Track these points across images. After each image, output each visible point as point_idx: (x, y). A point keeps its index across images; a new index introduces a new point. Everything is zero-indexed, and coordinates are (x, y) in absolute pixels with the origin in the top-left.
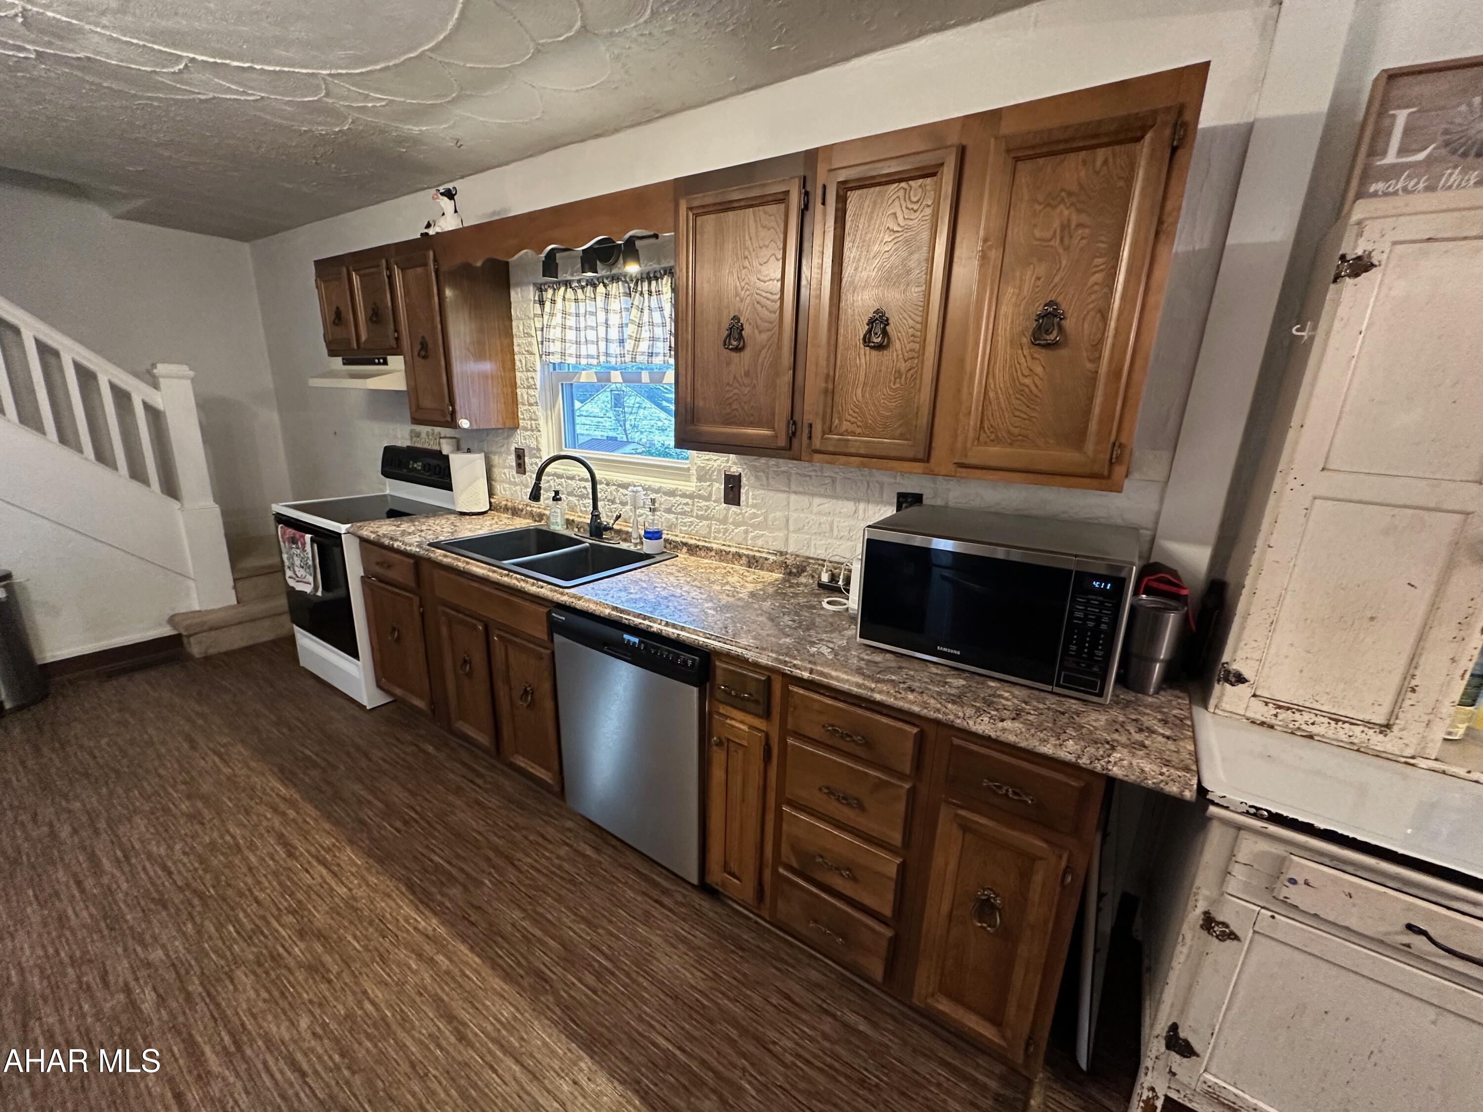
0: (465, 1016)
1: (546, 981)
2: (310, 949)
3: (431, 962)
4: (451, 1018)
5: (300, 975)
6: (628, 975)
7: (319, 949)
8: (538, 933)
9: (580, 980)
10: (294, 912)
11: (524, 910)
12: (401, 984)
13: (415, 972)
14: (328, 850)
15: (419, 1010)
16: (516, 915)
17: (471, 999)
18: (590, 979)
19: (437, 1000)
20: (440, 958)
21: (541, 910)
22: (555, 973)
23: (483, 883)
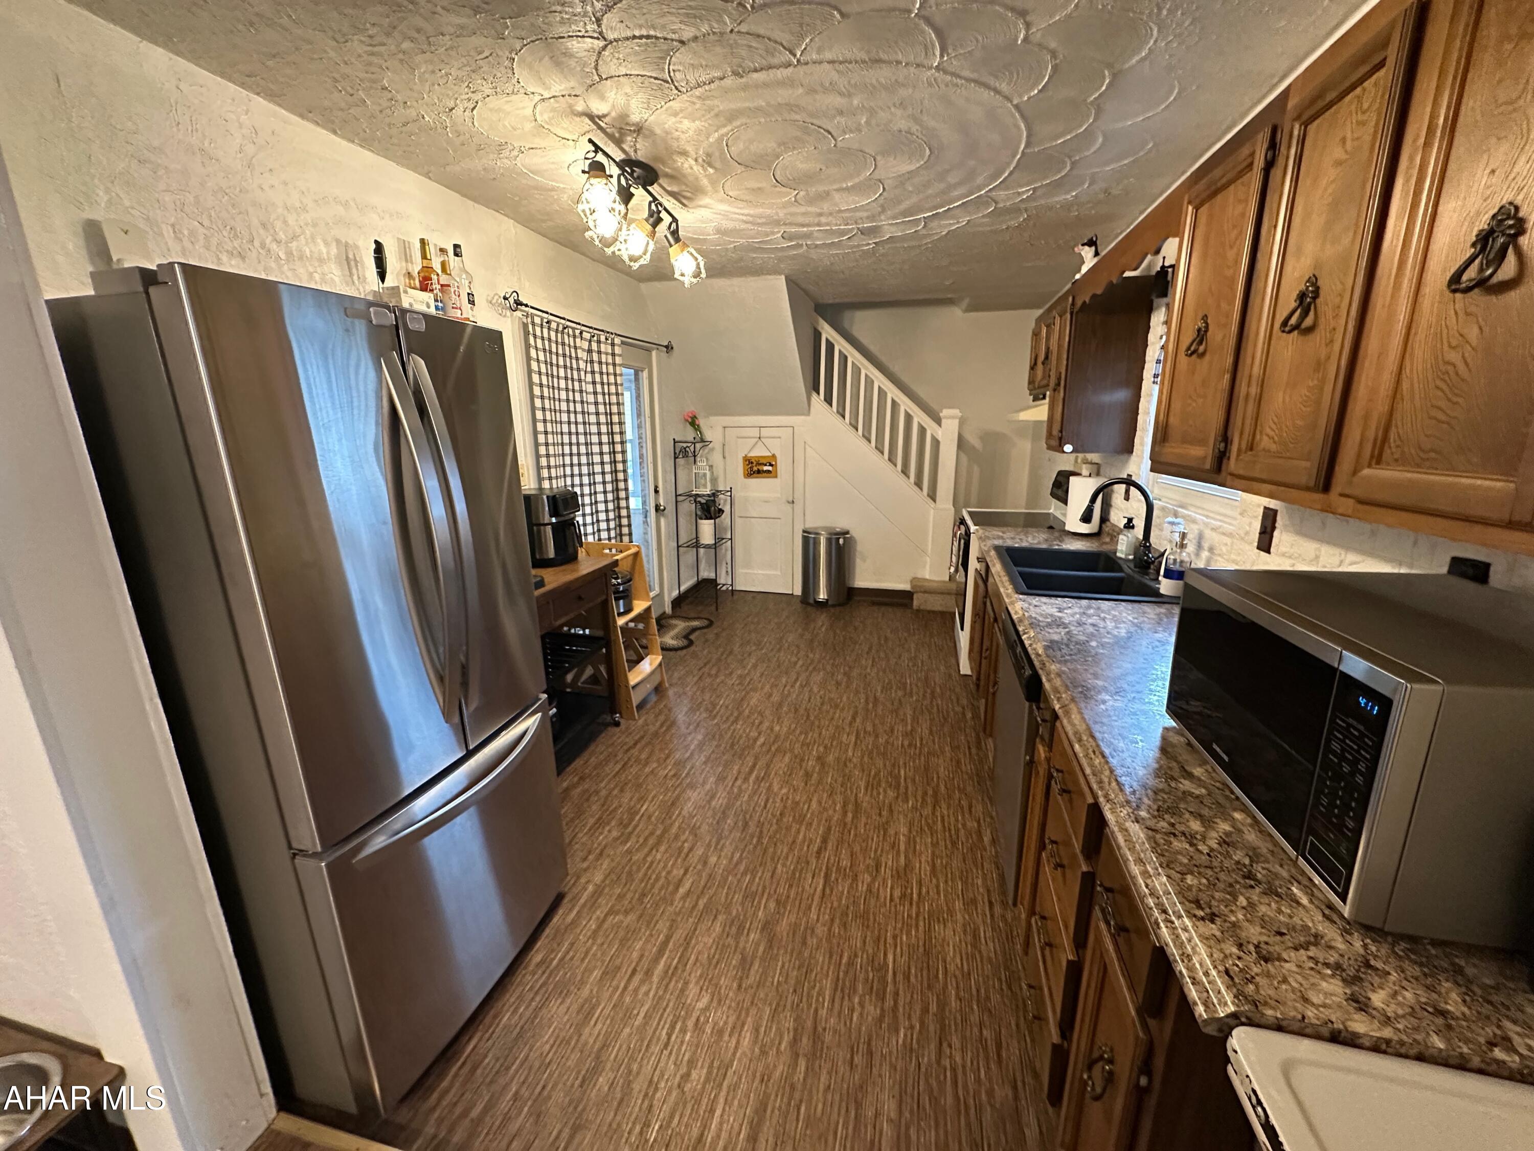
0: (830, 847)
1: (877, 871)
2: (814, 767)
3: (845, 813)
4: (825, 841)
5: (802, 773)
6: (917, 915)
7: (817, 769)
8: (902, 847)
9: (892, 888)
10: (825, 747)
11: (910, 831)
12: (825, 809)
13: (835, 811)
14: (865, 732)
15: (819, 825)
16: (904, 830)
17: (840, 842)
18: (897, 893)
19: (829, 829)
20: (850, 815)
21: (918, 840)
22: (886, 872)
23: (907, 802)
